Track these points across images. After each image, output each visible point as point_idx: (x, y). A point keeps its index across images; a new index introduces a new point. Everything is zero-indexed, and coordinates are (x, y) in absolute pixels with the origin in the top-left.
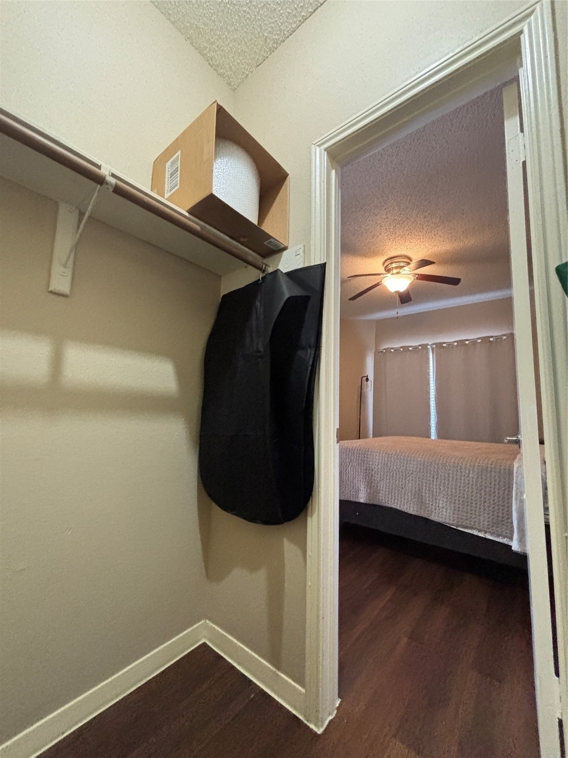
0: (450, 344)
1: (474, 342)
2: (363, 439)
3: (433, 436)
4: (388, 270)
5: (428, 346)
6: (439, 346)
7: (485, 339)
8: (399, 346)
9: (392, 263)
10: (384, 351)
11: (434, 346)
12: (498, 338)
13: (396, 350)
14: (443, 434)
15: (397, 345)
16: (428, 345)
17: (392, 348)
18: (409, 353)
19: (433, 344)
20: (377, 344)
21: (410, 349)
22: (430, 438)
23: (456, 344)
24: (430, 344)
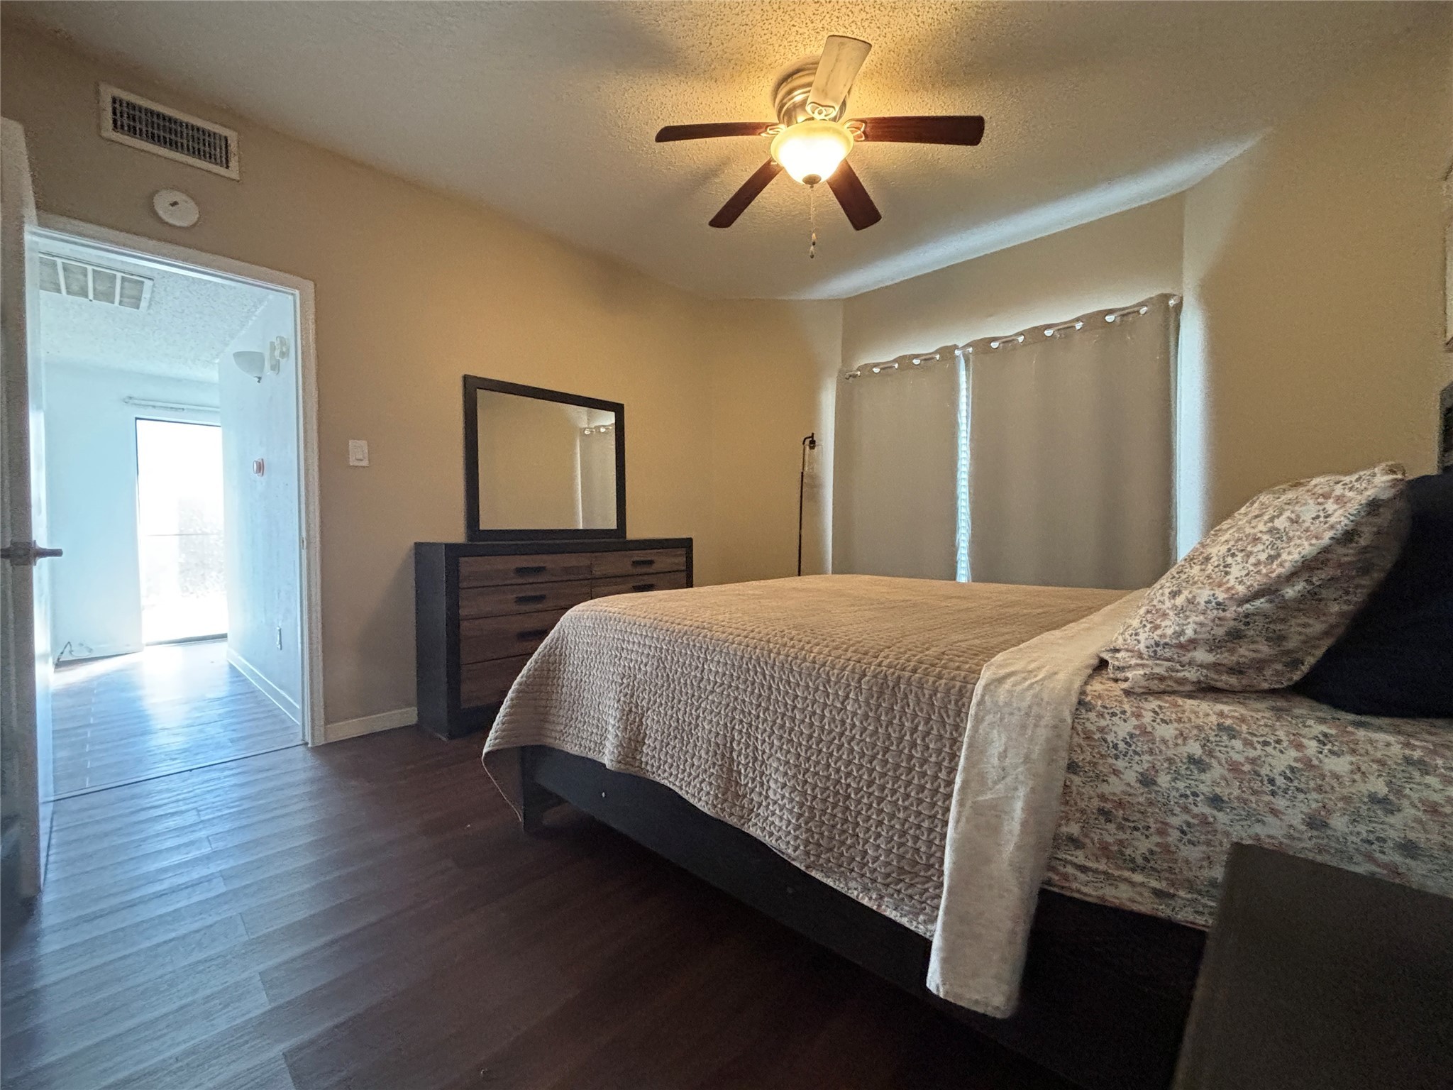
0: (1007, 341)
1: (1067, 328)
2: (808, 574)
3: (963, 574)
4: (787, 115)
5: (957, 352)
6: (982, 346)
7: (1095, 321)
8: (892, 359)
9: (790, 92)
10: (859, 373)
11: (971, 350)
12: (1126, 314)
13: (886, 368)
14: (985, 570)
15: (886, 355)
16: (956, 347)
17: (876, 365)
18: (912, 371)
19: (968, 345)
20: (847, 358)
21: (916, 362)
22: (955, 579)
23: (1021, 339)
24: (961, 345)
